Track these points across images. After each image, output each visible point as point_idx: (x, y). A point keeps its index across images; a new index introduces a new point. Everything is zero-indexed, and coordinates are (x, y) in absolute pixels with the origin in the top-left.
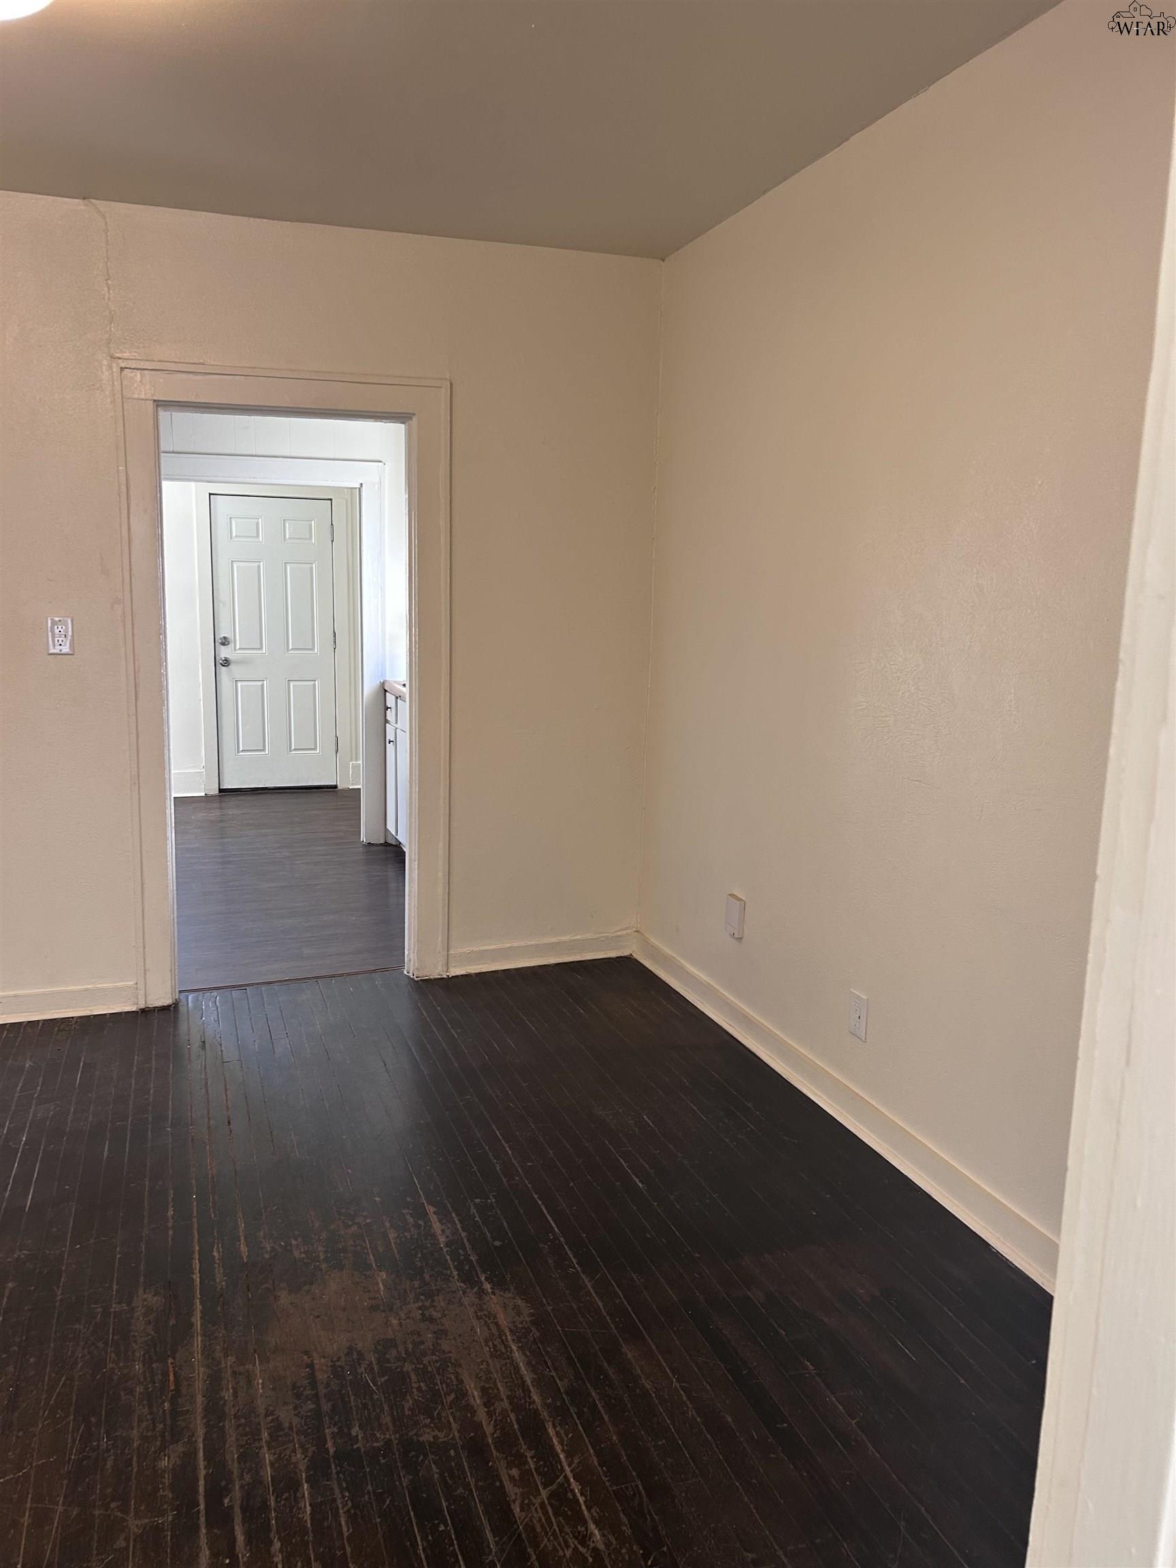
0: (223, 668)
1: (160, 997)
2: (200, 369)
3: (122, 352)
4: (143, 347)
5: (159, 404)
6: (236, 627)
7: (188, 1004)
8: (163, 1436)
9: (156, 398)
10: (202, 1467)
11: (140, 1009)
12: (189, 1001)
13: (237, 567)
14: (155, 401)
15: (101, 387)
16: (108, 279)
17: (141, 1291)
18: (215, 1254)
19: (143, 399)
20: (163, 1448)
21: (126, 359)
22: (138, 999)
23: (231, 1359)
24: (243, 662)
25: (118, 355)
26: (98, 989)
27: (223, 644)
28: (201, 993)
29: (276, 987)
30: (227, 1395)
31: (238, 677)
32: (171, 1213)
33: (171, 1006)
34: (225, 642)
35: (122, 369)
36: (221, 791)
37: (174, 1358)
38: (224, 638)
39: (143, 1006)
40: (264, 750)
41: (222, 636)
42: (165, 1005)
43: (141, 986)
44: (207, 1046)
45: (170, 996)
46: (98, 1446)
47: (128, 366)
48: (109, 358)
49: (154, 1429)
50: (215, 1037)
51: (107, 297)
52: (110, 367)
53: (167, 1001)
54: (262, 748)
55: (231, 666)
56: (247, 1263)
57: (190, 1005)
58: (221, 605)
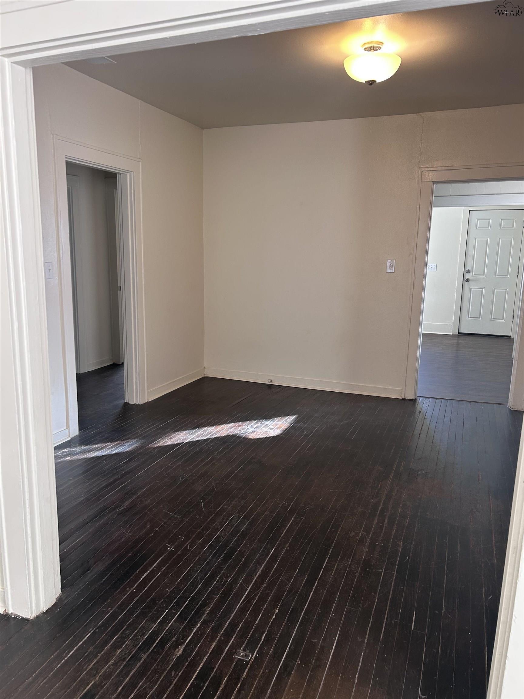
0: (466, 283)
1: (410, 396)
2: (451, 168)
3: (423, 165)
4: (431, 163)
5: (434, 183)
6: (474, 266)
7: (419, 400)
8: (373, 496)
9: (433, 181)
10: (381, 505)
11: (403, 399)
12: (420, 400)
13: (478, 240)
14: (433, 182)
15: (415, 178)
16: (422, 140)
17: (378, 465)
18: (402, 464)
19: (428, 182)
20: (372, 498)
21: (424, 168)
22: (402, 395)
23: (398, 487)
24: (475, 280)
25: (422, 167)
26: (389, 388)
27: (467, 273)
28: (425, 398)
29: (454, 401)
30: (394, 494)
31: (472, 286)
32: (392, 451)
33: (413, 400)
34: (468, 272)
35: (422, 171)
36: (459, 333)
37: (382, 482)
38: (468, 270)
39: (403, 398)
40: (479, 318)
41: (467, 269)
42: (411, 399)
43: (404, 390)
44: (421, 413)
45: (413, 396)
46: (356, 492)
47: (424, 170)
48: (418, 168)
49: (371, 494)
50: (425, 411)
51: (420, 147)
52: (418, 171)
53: (412, 398)
54: (478, 317)
55: (469, 282)
56: (411, 469)
57: (420, 401)
58: (469, 256)
